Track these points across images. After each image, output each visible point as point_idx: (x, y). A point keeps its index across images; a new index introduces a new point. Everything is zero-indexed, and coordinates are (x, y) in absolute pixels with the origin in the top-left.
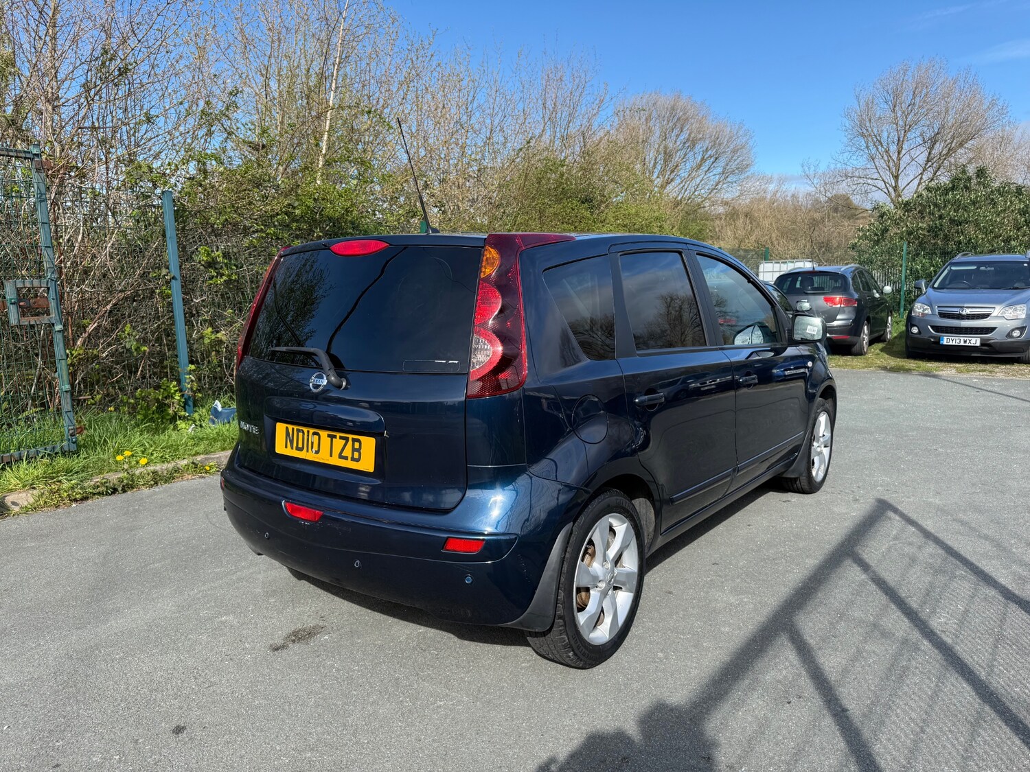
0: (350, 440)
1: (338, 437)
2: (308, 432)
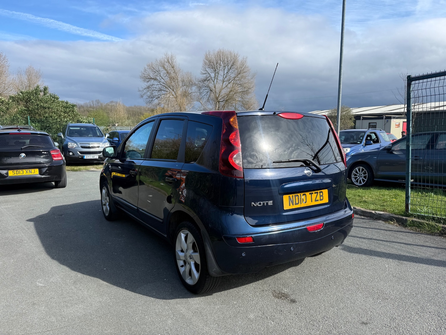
0: (319, 193)
1: (314, 193)
2: (300, 195)
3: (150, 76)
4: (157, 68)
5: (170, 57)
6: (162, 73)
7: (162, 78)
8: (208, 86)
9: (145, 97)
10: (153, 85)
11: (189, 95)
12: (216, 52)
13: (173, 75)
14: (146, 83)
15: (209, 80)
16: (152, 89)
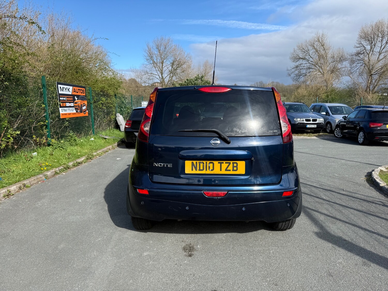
0: (231, 163)
1: (225, 163)
2: (206, 162)
3: (300, 56)
4: (307, 48)
5: (321, 36)
6: (312, 52)
7: (311, 57)
8: (363, 60)
9: (293, 75)
10: (301, 64)
11: (338, 71)
12: (374, 23)
13: (323, 52)
14: (294, 63)
15: (364, 53)
16: (301, 68)
